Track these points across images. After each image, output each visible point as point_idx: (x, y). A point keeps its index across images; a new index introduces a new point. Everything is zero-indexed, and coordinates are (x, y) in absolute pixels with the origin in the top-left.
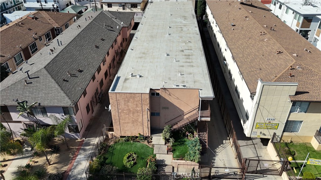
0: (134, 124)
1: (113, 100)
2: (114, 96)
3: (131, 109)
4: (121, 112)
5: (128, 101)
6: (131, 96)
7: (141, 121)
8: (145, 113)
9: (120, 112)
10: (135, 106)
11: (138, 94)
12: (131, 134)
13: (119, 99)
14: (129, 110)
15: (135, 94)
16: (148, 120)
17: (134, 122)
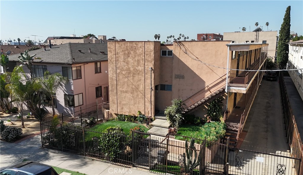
0: (134, 95)
1: (111, 52)
2: (113, 47)
3: (132, 69)
4: (119, 72)
5: (128, 55)
6: (132, 47)
7: (142, 89)
8: (148, 76)
9: (118, 74)
10: (136, 63)
11: (140, 43)
12: (130, 112)
13: (118, 52)
14: (128, 69)
15: (138, 43)
16: (152, 88)
17: (133, 91)
